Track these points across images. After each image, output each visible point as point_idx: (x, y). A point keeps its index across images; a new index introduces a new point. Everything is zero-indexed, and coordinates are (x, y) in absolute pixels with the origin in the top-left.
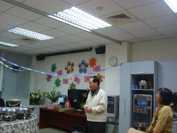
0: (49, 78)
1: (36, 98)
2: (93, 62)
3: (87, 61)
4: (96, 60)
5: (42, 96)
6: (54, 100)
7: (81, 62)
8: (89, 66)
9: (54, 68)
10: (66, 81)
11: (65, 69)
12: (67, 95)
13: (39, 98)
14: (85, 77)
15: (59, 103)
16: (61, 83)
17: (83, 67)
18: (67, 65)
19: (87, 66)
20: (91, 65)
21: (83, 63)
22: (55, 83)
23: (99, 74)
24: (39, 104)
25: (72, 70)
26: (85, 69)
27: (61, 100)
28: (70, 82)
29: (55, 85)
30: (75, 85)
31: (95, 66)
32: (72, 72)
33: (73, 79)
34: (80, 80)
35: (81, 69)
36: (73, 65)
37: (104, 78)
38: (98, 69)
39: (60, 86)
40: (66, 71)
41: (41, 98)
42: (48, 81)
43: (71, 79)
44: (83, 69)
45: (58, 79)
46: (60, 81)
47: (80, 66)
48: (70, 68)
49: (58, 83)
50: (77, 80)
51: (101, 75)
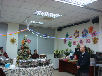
0: (65, 41)
1: (57, 54)
2: (91, 29)
3: (87, 29)
4: (93, 28)
5: (60, 52)
6: (68, 55)
7: (83, 30)
8: (89, 32)
9: (67, 35)
10: (74, 43)
11: (74, 35)
12: (75, 52)
13: (59, 54)
14: (86, 40)
15: (70, 57)
16: (72, 44)
17: (85, 33)
18: (75, 33)
19: (87, 32)
20: (90, 32)
21: (84, 31)
22: (68, 44)
23: (95, 37)
24: (59, 57)
25: (78, 36)
26: (86, 34)
27: (71, 55)
28: (77, 43)
29: (68, 46)
30: (80, 45)
31: (92, 32)
32: (78, 37)
33: (79, 41)
34: (83, 42)
35: (84, 35)
36: (78, 32)
37: (99, 40)
38: (94, 34)
39: (71, 46)
40: (74, 36)
41: (60, 54)
42: (64, 43)
43: (78, 41)
44: (85, 34)
45: (70, 42)
46: (71, 43)
47: (83, 33)
48: (76, 34)
49: (70, 44)
50: (81, 42)
51: (97, 38)
